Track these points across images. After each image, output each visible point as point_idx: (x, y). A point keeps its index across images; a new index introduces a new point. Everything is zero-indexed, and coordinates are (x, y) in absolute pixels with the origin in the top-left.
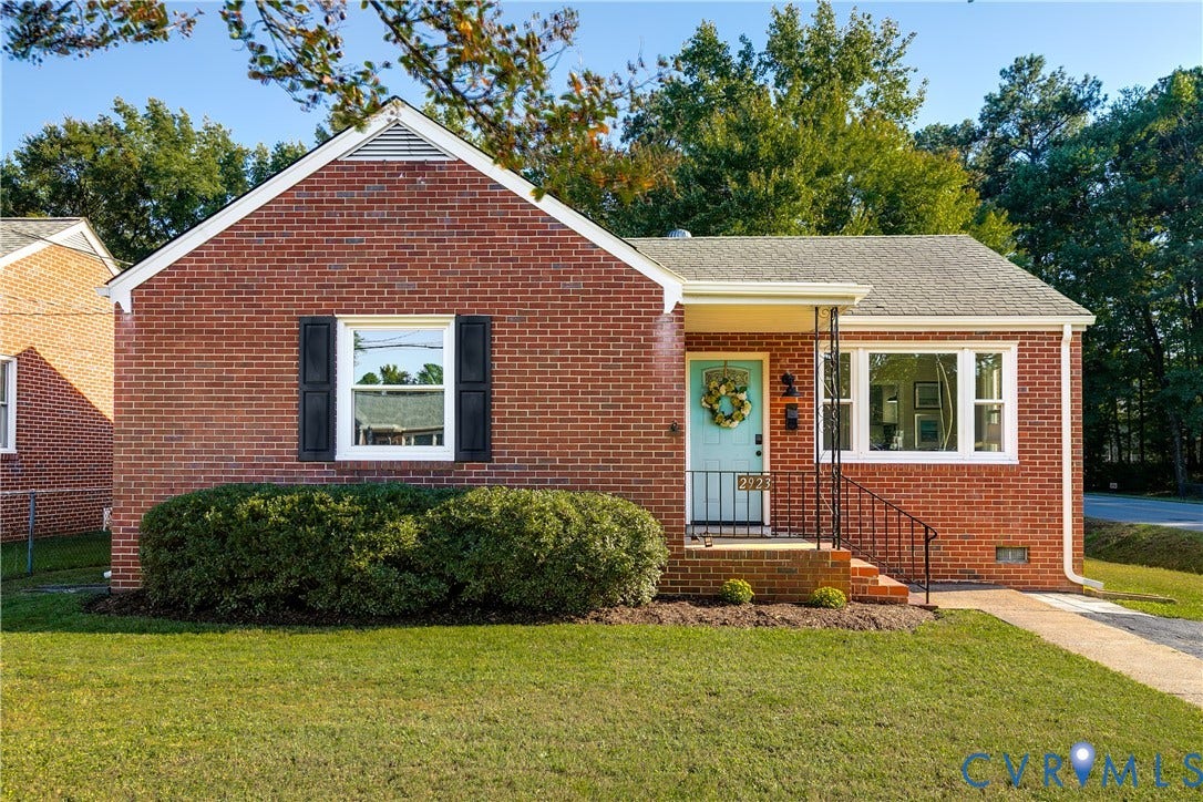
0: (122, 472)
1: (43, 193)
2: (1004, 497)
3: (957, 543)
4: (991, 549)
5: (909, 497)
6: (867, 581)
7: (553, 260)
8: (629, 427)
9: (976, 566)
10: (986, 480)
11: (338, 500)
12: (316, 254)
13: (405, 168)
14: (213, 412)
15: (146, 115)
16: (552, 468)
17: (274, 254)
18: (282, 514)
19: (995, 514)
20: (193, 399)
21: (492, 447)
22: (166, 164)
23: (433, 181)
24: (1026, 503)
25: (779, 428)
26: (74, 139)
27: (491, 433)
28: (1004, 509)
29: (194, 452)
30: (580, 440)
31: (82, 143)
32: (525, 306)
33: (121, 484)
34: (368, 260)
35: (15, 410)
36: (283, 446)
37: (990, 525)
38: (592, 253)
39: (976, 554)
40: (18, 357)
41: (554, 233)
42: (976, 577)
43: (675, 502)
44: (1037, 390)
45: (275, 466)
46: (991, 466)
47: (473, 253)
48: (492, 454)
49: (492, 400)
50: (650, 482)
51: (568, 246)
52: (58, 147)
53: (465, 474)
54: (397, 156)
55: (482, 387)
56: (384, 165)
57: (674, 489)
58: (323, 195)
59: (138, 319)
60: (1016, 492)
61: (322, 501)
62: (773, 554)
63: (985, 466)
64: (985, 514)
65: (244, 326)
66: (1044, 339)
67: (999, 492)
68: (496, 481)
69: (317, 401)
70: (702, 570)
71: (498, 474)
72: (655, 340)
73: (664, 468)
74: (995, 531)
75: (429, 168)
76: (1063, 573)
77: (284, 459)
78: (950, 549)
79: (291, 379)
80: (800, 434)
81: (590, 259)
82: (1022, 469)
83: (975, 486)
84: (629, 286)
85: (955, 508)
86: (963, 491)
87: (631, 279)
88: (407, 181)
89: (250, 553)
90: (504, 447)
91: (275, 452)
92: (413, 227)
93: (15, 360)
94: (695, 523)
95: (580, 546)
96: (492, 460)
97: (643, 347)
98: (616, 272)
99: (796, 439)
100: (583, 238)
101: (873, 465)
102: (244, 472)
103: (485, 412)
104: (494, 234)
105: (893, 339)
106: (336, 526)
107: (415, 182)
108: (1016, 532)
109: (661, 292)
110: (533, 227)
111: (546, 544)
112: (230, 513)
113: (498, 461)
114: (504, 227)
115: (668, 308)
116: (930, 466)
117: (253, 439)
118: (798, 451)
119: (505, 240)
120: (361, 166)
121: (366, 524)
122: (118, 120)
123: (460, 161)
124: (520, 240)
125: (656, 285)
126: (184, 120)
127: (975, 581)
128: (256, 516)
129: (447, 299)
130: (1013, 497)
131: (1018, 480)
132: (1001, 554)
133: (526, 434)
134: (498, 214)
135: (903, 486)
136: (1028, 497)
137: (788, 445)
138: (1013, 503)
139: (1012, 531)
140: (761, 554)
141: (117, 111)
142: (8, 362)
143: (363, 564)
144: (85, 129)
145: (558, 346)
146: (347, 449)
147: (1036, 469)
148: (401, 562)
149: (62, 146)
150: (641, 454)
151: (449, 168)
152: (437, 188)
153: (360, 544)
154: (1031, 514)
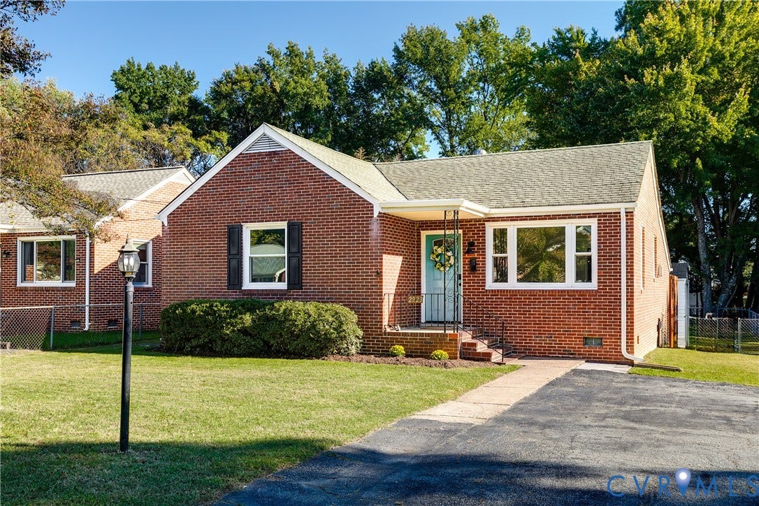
0: (165, 295)
1: (225, 115)
2: (588, 309)
3: (562, 334)
4: (581, 338)
5: (535, 308)
6: (470, 349)
7: (327, 194)
8: (359, 272)
9: (572, 348)
10: (578, 299)
11: (222, 305)
12: (234, 196)
13: (268, 155)
14: (197, 268)
15: (285, 54)
16: (327, 292)
17: (218, 197)
18: (202, 311)
19: (583, 318)
20: (190, 262)
21: (302, 283)
22: (294, 88)
23: (279, 160)
24: (600, 312)
25: (467, 271)
26: (239, 78)
27: (302, 276)
28: (588, 315)
29: (190, 286)
30: (338, 279)
31: (243, 81)
32: (315, 216)
33: (165, 300)
34: (254, 198)
35: (151, 266)
36: (222, 283)
37: (580, 325)
38: (343, 189)
39: (572, 341)
40: (153, 240)
41: (328, 181)
42: (572, 354)
43: (379, 309)
44: (608, 246)
45: (219, 292)
46: (580, 291)
47: (295, 193)
48: (302, 286)
49: (302, 261)
50: (368, 299)
51: (333, 187)
52: (230, 85)
53: (291, 295)
54: (265, 148)
55: (298, 255)
56: (260, 154)
57: (378, 302)
58: (236, 169)
59: (170, 228)
60: (595, 305)
61: (216, 306)
62: (422, 335)
63: (577, 291)
64: (577, 318)
65: (208, 230)
66: (611, 216)
67: (585, 305)
68: (296, 298)
69: (234, 263)
70: (390, 342)
71: (305, 295)
72: (370, 230)
73: (374, 292)
74: (583, 328)
75: (277, 154)
76: (621, 352)
77: (223, 289)
78: (558, 338)
79: (225, 253)
80: (477, 274)
81: (343, 193)
82: (599, 292)
83: (572, 302)
84: (359, 204)
85: (560, 315)
86: (565, 305)
87: (360, 201)
88: (268, 161)
89: (191, 327)
90: (307, 283)
91: (219, 286)
92: (271, 182)
93: (151, 242)
94: (427, 322)
95: (313, 326)
96: (302, 289)
97: (365, 234)
98: (354, 198)
99: (476, 277)
100: (339, 183)
101: (516, 290)
102: (208, 295)
103: (299, 267)
104: (303, 183)
105: (527, 220)
106: (220, 316)
107: (271, 160)
108: (594, 329)
109: (373, 207)
110: (319, 178)
111: (298, 325)
112: (184, 311)
113: (305, 289)
114: (307, 179)
115: (376, 215)
116: (546, 291)
117: (211, 280)
118: (477, 283)
119: (307, 185)
120: (252, 155)
121: (231, 315)
122: (269, 59)
123: (289, 150)
124: (314, 185)
125: (371, 204)
126: (310, 55)
127: (571, 356)
128: (193, 312)
129: (285, 214)
130: (593, 309)
131: (596, 299)
132: (589, 341)
133: (316, 276)
134: (305, 173)
135: (532, 302)
136: (602, 309)
137: (471, 280)
138: (593, 312)
139: (593, 328)
140: (416, 334)
141: (269, 53)
142: (148, 243)
143: (228, 332)
144: (246, 70)
145: (329, 234)
146: (248, 285)
147: (607, 292)
148: (244, 331)
149: (233, 84)
150: (364, 286)
151: (285, 153)
152: (280, 163)
153: (228, 324)
154: (604, 318)
